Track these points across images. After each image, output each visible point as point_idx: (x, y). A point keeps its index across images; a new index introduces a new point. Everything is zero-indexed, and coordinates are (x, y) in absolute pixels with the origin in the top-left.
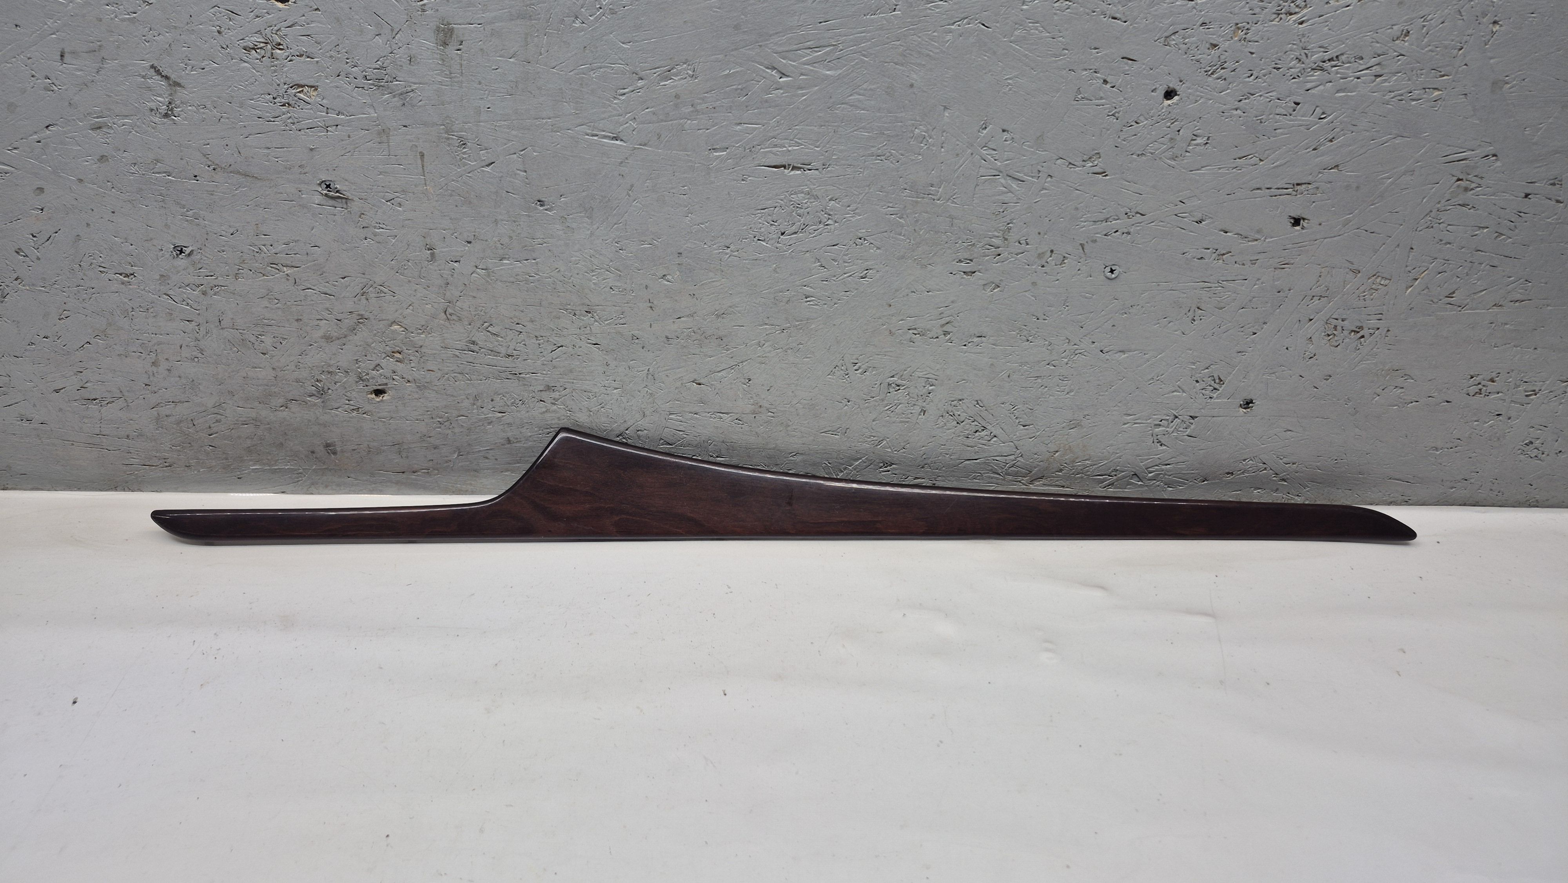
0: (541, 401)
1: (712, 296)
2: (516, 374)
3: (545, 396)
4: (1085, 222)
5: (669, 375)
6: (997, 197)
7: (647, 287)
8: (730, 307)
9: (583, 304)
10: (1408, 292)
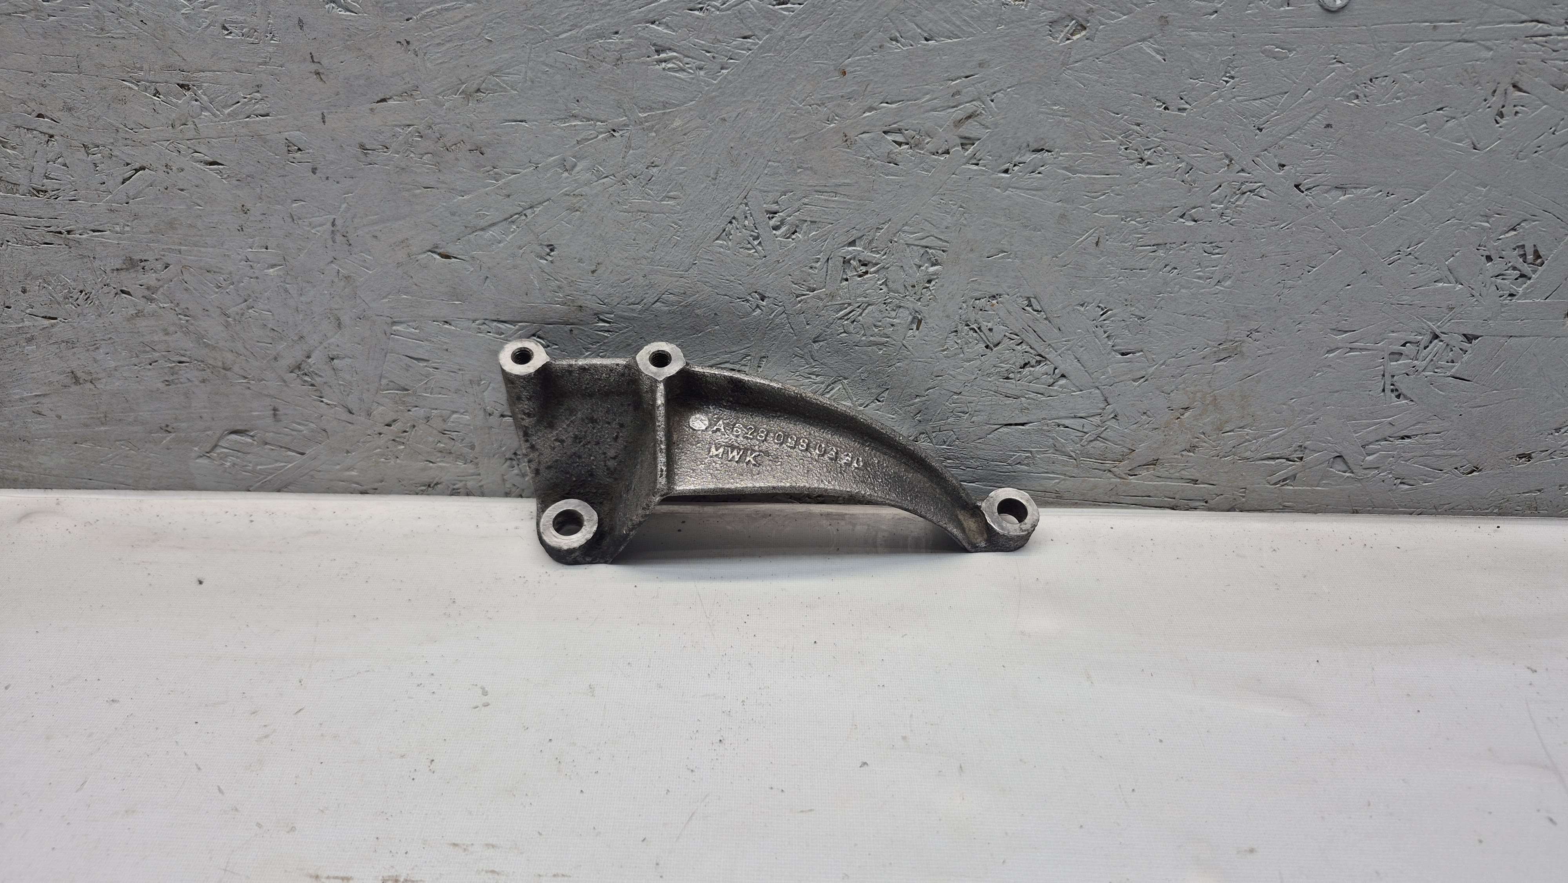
0: (123, 292)
1: (448, 45)
2: (60, 233)
3: (128, 280)
5: (378, 234)
7: (301, 24)
8: (492, 73)
9: (170, 68)
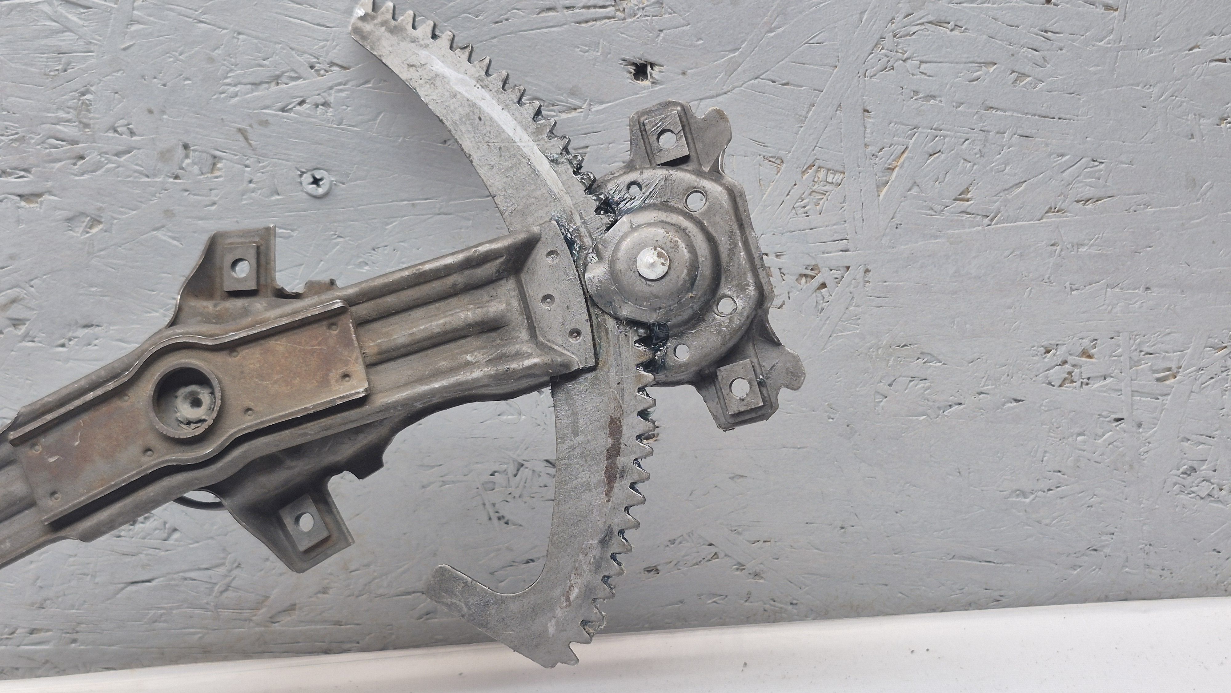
4: (235, 85)
6: (43, 42)
10: (882, 194)
